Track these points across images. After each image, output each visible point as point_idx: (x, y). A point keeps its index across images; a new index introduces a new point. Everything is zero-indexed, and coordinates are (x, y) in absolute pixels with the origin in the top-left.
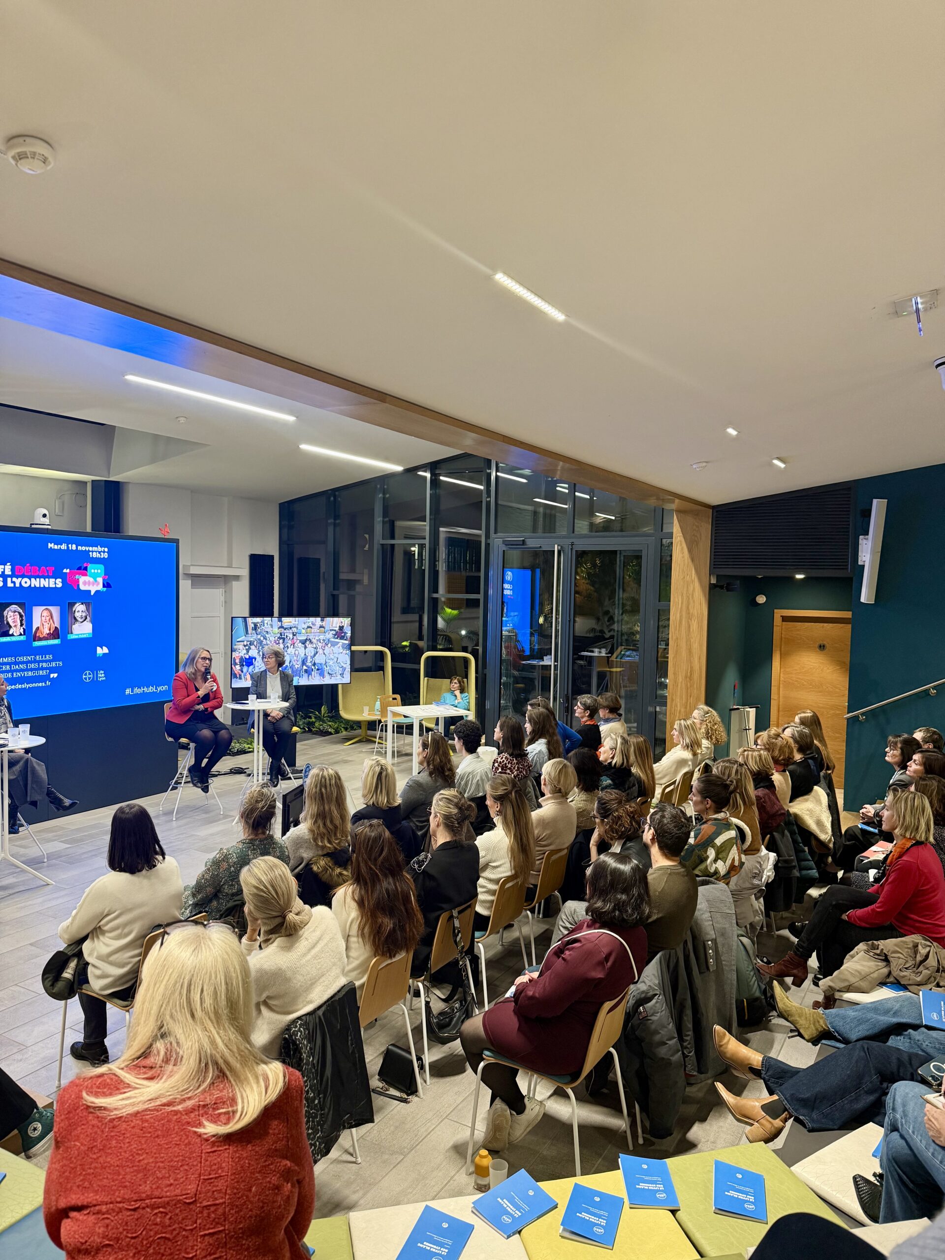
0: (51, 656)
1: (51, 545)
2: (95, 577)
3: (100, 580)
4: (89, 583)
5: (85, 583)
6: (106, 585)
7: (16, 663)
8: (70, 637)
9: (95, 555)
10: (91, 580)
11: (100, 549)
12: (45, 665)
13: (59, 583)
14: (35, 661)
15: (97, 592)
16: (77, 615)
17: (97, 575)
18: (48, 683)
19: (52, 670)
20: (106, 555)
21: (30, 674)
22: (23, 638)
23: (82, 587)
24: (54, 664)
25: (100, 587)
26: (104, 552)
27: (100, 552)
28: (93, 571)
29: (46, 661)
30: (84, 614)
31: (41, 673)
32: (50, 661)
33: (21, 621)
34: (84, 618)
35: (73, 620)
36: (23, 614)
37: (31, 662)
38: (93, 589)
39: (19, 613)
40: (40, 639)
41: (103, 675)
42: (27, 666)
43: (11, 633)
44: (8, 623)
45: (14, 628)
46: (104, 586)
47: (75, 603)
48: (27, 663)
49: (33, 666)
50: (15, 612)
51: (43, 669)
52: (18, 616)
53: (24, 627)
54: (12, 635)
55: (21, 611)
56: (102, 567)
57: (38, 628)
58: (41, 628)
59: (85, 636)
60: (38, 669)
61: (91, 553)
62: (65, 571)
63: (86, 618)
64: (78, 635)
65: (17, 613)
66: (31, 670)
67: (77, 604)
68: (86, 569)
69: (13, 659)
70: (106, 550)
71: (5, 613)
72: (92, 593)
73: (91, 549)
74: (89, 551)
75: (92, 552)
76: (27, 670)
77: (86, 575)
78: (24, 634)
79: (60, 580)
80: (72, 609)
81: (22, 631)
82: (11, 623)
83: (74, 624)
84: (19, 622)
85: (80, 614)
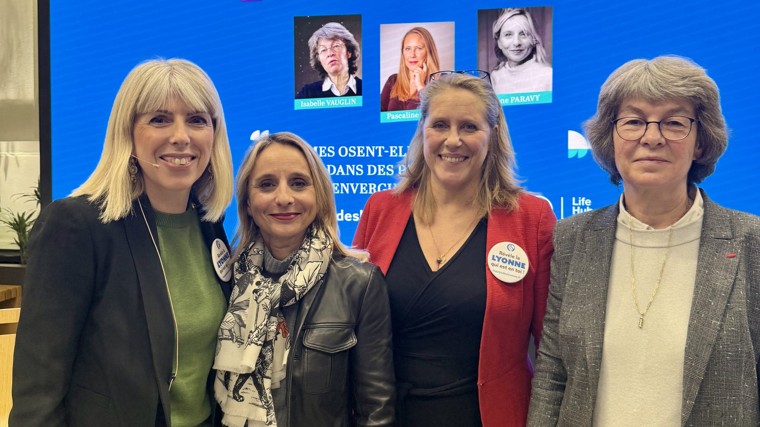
7: (337, 161)
14: (386, 160)
16: (505, 42)
21: (374, 189)
22: (356, 101)
30: (526, 41)
33: (351, 61)
34: (526, 53)
35: (494, 59)
36: (354, 42)
37: (375, 161)
39: (347, 42)
40: (399, 106)
42: (365, 169)
43: (325, 87)
44: (318, 65)
45: (334, 78)
47: (497, 14)
50: (335, 38)
52: (344, 50)
53: (359, 74)
54: (329, 94)
55: (350, 36)
57: (393, 79)
58: (402, 79)
59: (530, 101)
63: (533, 51)
65: (341, 42)
66: (377, 179)
67: (506, 15)
71: (312, 41)
78: (359, 93)
80: (489, 28)
81: (352, 84)
82: (327, 67)
83: (497, 67)
84: (344, 62)
85: (514, 40)
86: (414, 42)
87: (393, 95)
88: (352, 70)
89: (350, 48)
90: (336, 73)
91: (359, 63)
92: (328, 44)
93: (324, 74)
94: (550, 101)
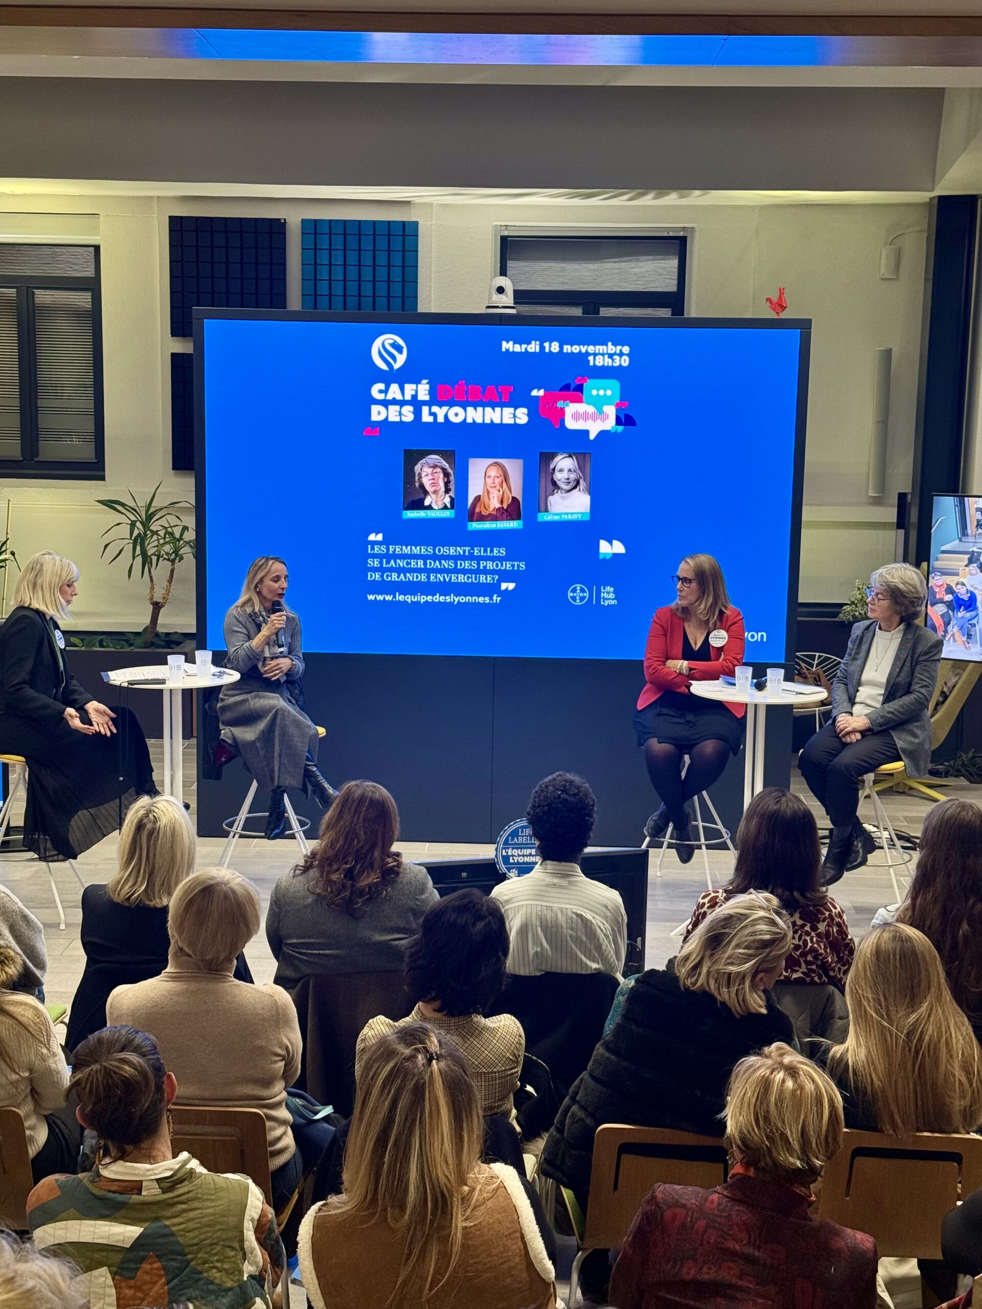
0: (503, 552)
1: (507, 346)
2: (599, 403)
3: (611, 411)
4: (586, 416)
5: (576, 416)
6: (624, 420)
7: (434, 557)
8: (543, 517)
9: (600, 361)
10: (591, 409)
11: (611, 348)
12: (490, 565)
13: (522, 416)
14: (471, 557)
15: (603, 434)
16: (558, 476)
17: (606, 400)
18: (496, 599)
19: (506, 576)
20: (625, 361)
21: (462, 578)
22: (449, 514)
23: (571, 424)
24: (508, 566)
25: (610, 424)
26: (621, 354)
27: (611, 356)
28: (594, 392)
29: (493, 559)
30: (573, 476)
31: (482, 579)
32: (501, 559)
33: (447, 484)
34: (572, 484)
35: (550, 487)
36: (450, 471)
37: (463, 558)
38: (594, 429)
39: (444, 470)
40: (482, 518)
41: (612, 596)
42: (456, 564)
43: (427, 502)
44: (422, 486)
45: (434, 496)
46: (619, 422)
47: (553, 456)
48: (455, 558)
49: (466, 565)
50: (435, 467)
51: (486, 572)
52: (442, 476)
53: (452, 493)
54: (430, 507)
55: (447, 466)
56: (615, 384)
57: (478, 499)
58: (485, 498)
59: (575, 517)
60: (478, 572)
61: (591, 358)
62: (535, 393)
63: (578, 483)
64: (560, 514)
65: (439, 470)
66: (464, 572)
67: (559, 457)
68: (580, 388)
69: (430, 549)
70: (626, 349)
71: (417, 468)
72: (592, 436)
73: (591, 349)
74: (587, 354)
75: (595, 355)
76: (456, 571)
77: (579, 400)
78: (452, 507)
79: (525, 410)
80: (548, 465)
81: (447, 501)
82: (428, 487)
83: (552, 494)
84: (442, 484)
85: (565, 475)
86: (493, 472)
87: (477, 510)
88: (447, 491)
89: (446, 475)
90: (435, 492)
91: (452, 486)
92: (430, 470)
93: (426, 493)
94: (587, 518)
